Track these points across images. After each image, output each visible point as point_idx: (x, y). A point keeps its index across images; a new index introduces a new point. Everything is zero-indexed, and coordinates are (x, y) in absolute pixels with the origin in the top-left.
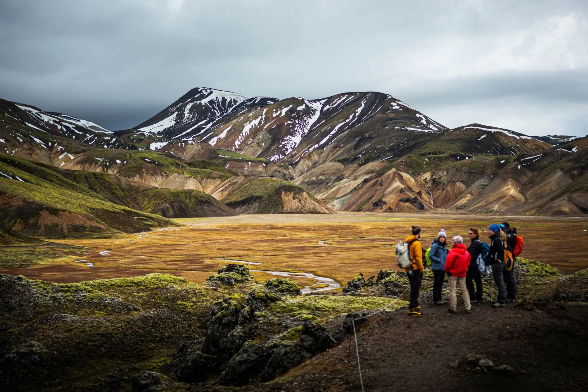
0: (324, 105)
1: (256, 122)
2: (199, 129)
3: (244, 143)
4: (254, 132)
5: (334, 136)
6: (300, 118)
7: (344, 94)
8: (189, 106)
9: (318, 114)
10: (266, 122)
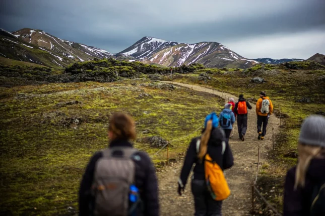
0: (195, 47)
1: (169, 52)
2: (146, 54)
3: (164, 61)
4: (168, 57)
5: (197, 59)
6: (185, 51)
7: (203, 42)
8: (143, 44)
9: (192, 50)
10: (172, 53)
